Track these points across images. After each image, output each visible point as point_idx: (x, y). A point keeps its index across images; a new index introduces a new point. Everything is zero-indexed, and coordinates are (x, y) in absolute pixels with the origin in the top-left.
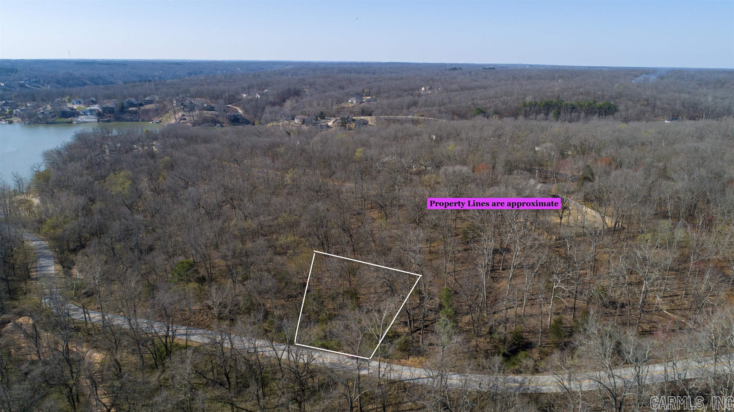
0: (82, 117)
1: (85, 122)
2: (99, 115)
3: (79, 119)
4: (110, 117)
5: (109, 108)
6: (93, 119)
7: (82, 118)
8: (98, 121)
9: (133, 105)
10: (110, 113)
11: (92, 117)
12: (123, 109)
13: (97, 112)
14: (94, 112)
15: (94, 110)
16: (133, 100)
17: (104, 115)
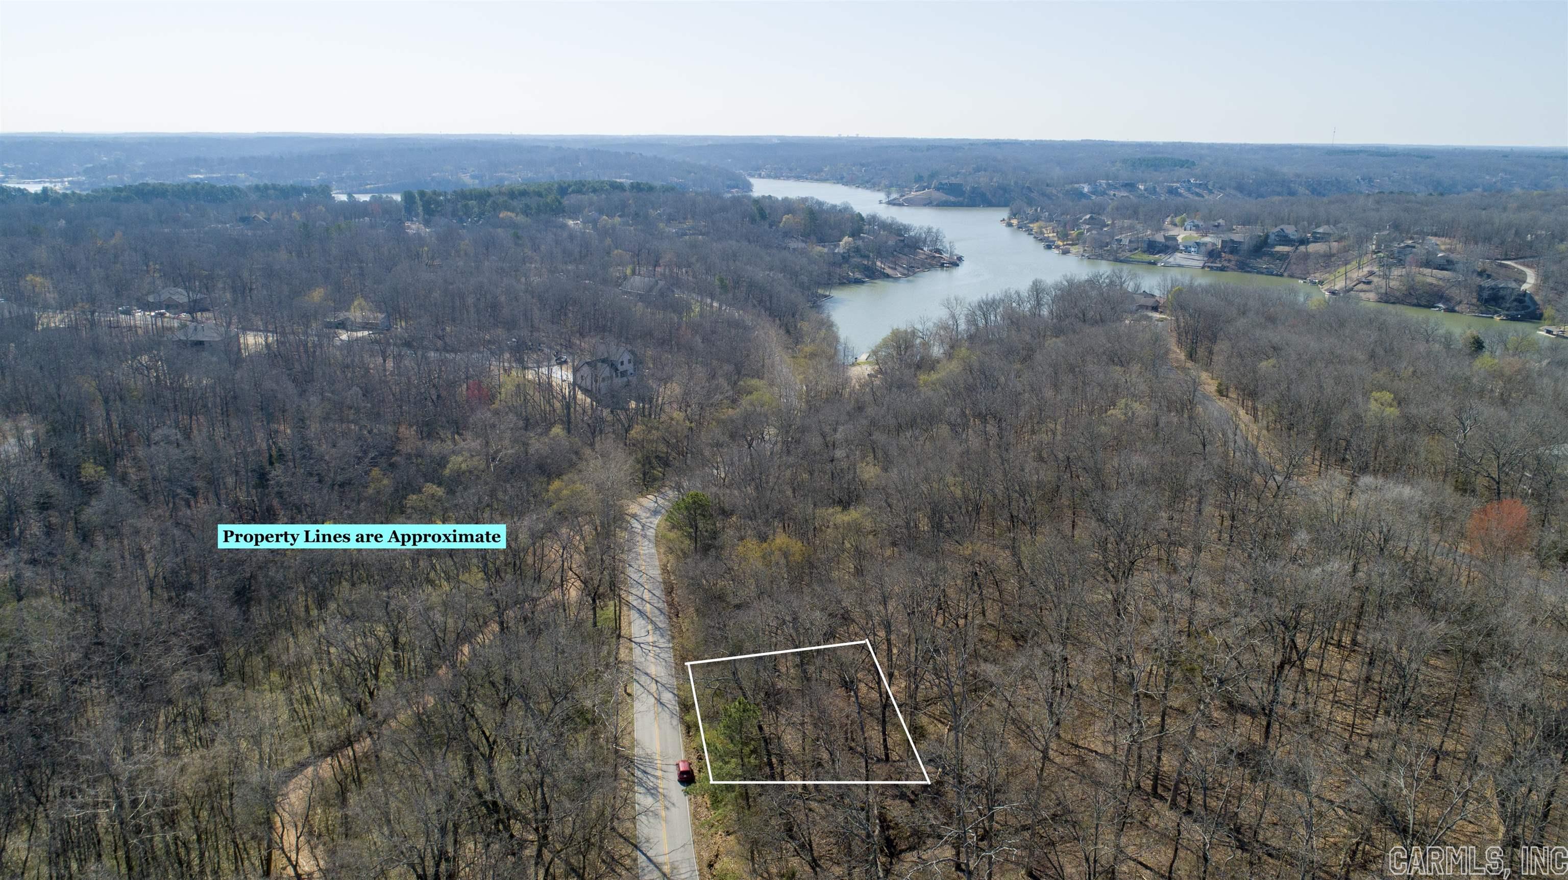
0: (1179, 255)
1: (1180, 266)
2: (1212, 254)
3: (1171, 260)
4: (1229, 261)
5: (1232, 241)
6: (1196, 260)
7: (1178, 258)
8: (1203, 267)
9: (1285, 240)
10: (1231, 253)
11: (1196, 257)
12: (1261, 247)
13: (1210, 247)
14: (1203, 249)
15: (1205, 244)
16: (1290, 231)
17: (1220, 256)
